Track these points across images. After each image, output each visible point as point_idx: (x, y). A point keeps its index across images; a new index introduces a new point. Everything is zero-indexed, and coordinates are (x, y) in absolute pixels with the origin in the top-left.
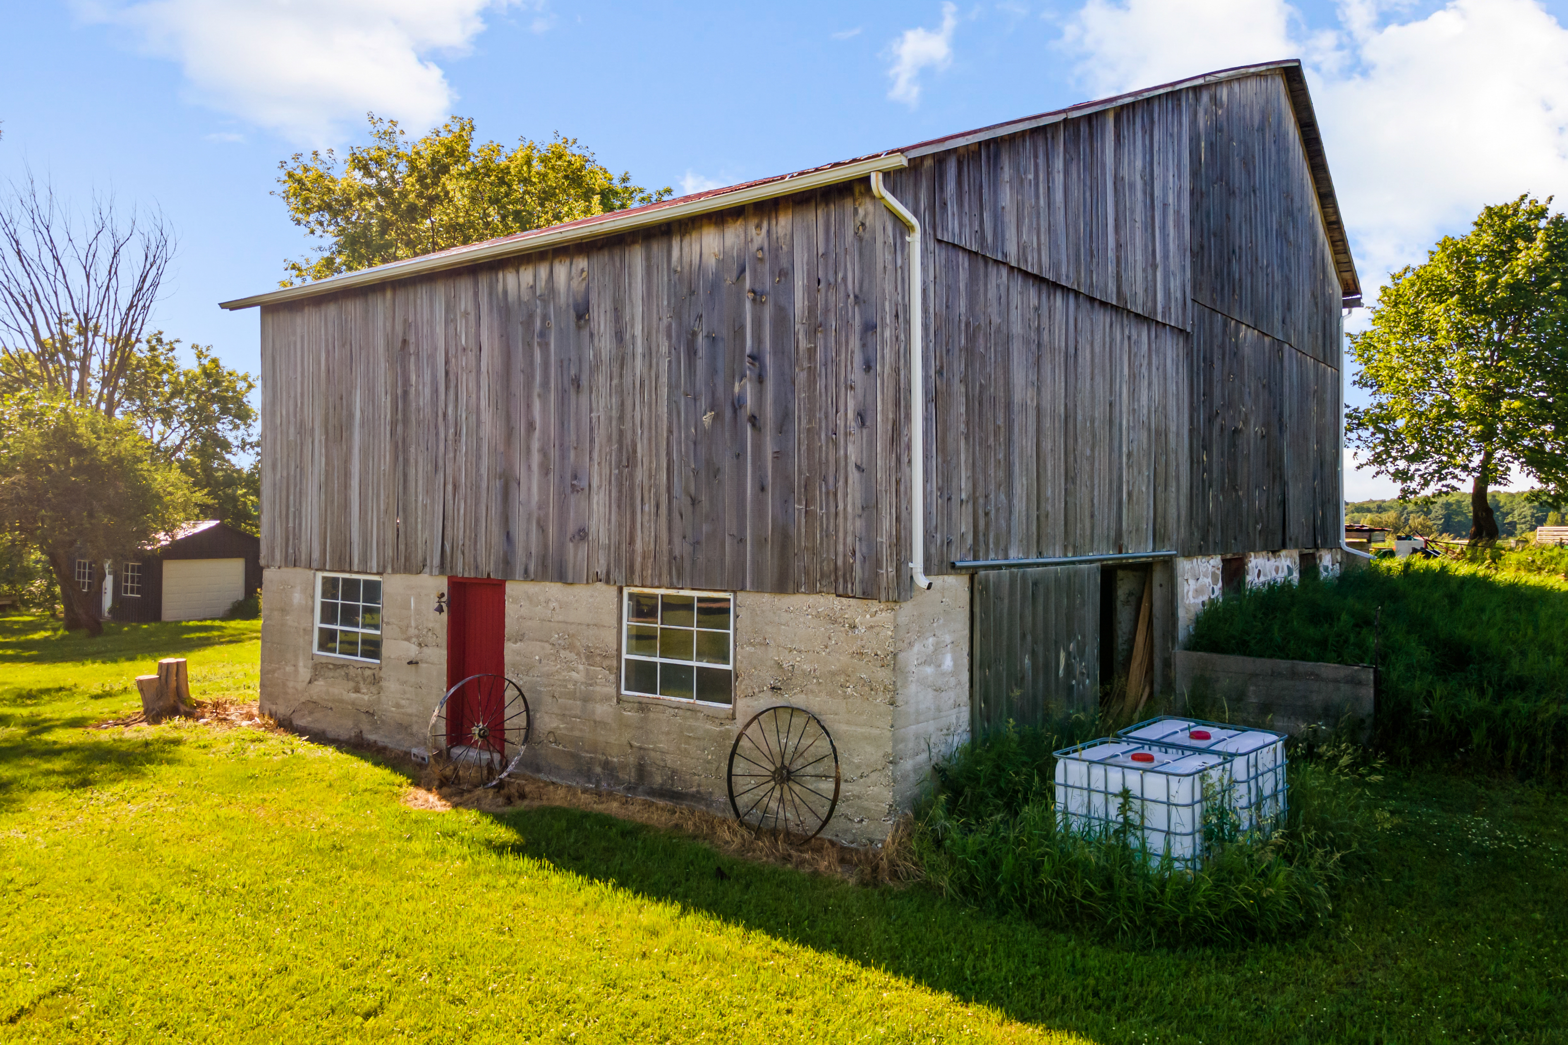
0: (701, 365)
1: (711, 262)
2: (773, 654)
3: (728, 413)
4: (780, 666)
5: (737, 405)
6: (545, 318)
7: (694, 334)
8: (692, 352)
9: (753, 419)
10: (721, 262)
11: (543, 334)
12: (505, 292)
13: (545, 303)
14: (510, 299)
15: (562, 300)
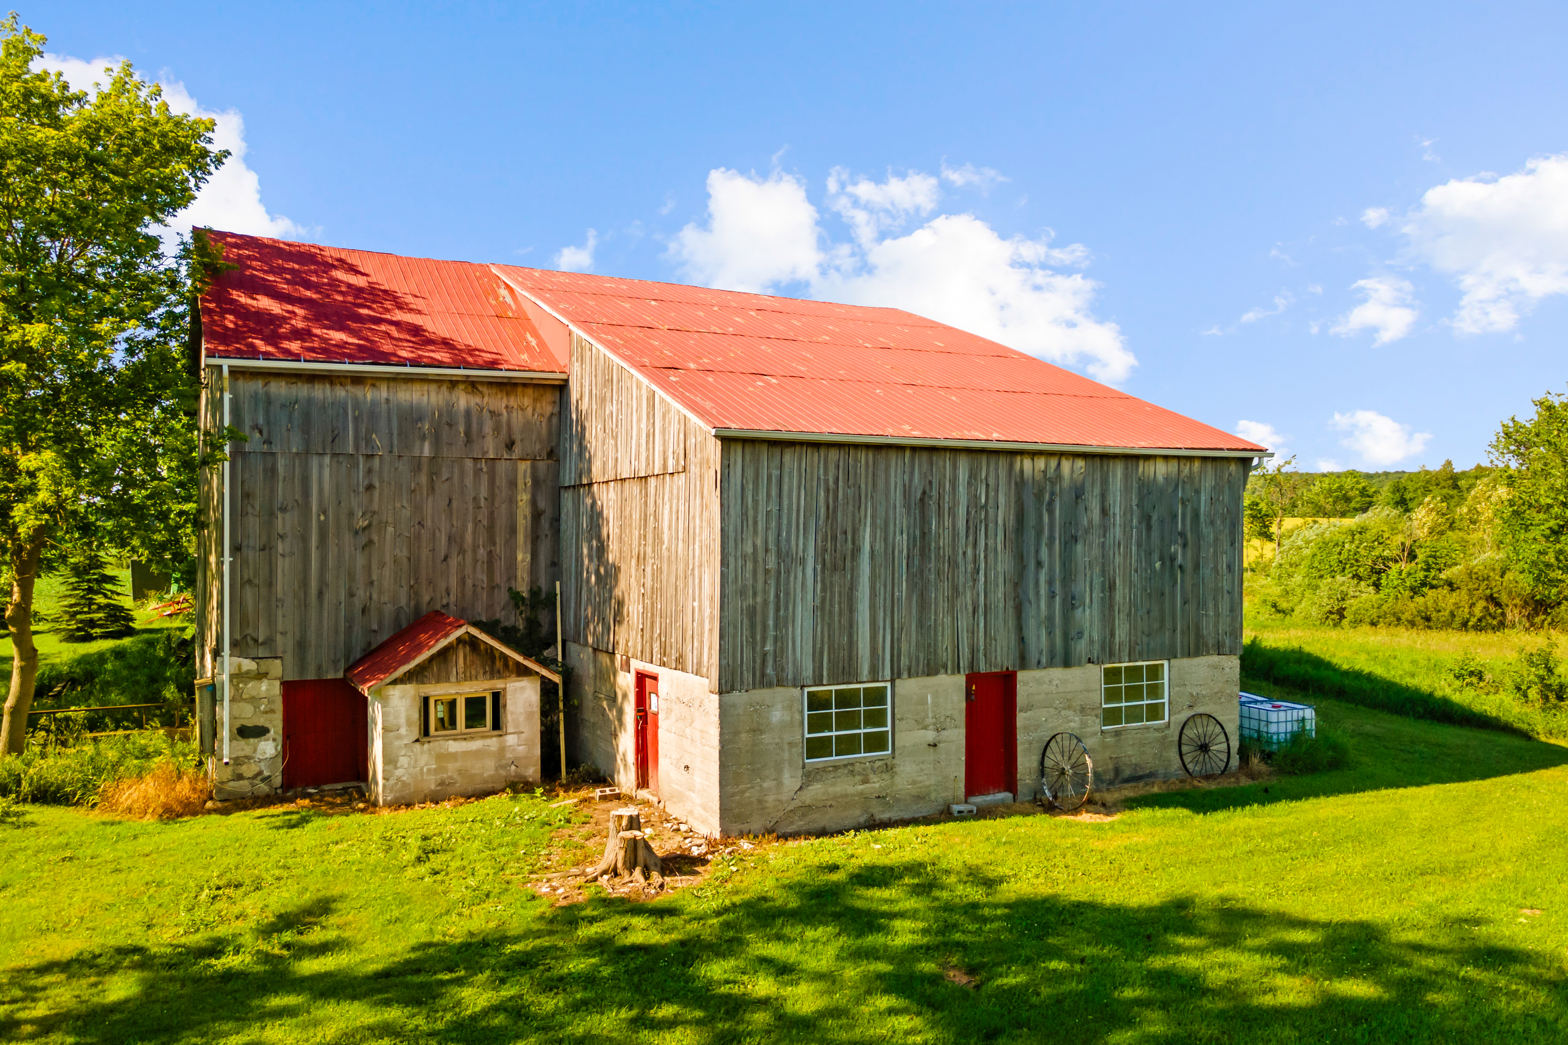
0: (1155, 534)
1: (1160, 478)
2: (1189, 689)
3: (1168, 563)
4: (1192, 695)
5: (1173, 559)
6: (1052, 494)
7: (1150, 517)
8: (1149, 528)
9: (1180, 567)
10: (1167, 479)
11: (1051, 503)
12: (1022, 471)
13: (1053, 484)
14: (1025, 475)
15: (1066, 483)
